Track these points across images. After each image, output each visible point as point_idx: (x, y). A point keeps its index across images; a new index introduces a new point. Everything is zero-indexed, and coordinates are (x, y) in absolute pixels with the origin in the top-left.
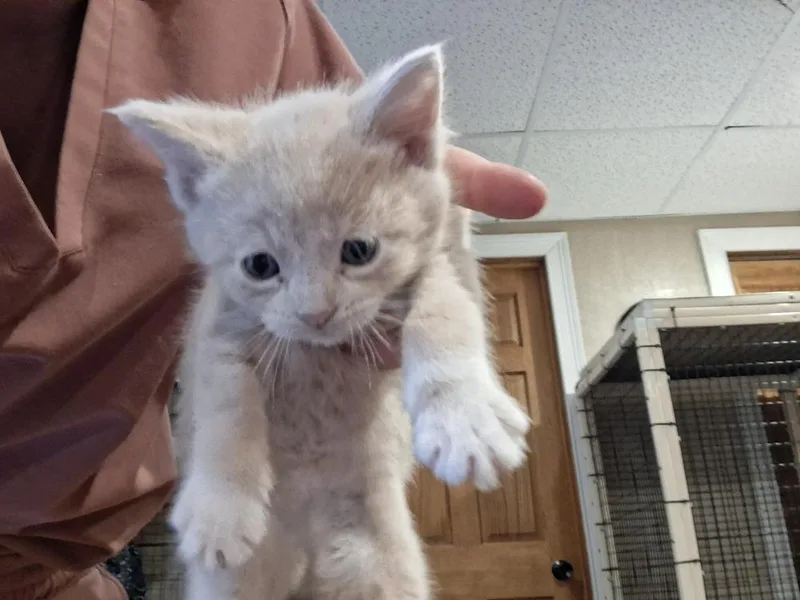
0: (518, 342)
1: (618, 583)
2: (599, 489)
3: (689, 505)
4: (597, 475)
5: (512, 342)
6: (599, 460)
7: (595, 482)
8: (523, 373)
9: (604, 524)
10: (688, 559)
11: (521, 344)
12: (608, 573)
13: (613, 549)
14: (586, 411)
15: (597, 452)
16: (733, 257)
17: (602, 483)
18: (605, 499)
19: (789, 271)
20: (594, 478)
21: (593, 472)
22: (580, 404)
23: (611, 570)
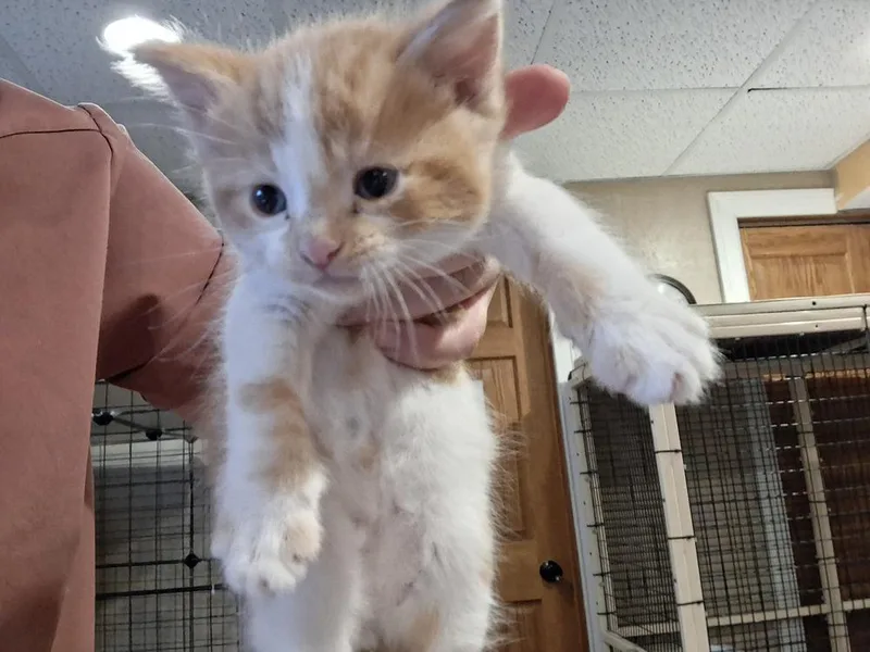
0: (507, 324)
1: (610, 590)
2: (592, 488)
3: (693, 541)
4: (589, 473)
5: (500, 322)
6: (593, 457)
7: (587, 480)
8: (513, 358)
9: (596, 525)
10: (690, 601)
11: (511, 326)
12: (600, 578)
13: (605, 554)
14: (580, 403)
15: (591, 448)
16: (743, 223)
17: (596, 483)
18: (598, 501)
19: (804, 239)
20: (587, 476)
21: (586, 470)
22: (574, 396)
23: (603, 574)
